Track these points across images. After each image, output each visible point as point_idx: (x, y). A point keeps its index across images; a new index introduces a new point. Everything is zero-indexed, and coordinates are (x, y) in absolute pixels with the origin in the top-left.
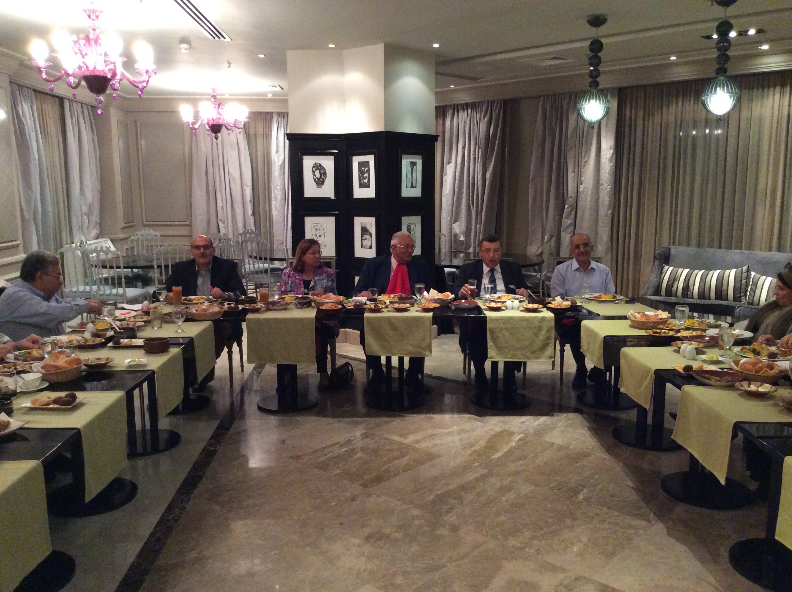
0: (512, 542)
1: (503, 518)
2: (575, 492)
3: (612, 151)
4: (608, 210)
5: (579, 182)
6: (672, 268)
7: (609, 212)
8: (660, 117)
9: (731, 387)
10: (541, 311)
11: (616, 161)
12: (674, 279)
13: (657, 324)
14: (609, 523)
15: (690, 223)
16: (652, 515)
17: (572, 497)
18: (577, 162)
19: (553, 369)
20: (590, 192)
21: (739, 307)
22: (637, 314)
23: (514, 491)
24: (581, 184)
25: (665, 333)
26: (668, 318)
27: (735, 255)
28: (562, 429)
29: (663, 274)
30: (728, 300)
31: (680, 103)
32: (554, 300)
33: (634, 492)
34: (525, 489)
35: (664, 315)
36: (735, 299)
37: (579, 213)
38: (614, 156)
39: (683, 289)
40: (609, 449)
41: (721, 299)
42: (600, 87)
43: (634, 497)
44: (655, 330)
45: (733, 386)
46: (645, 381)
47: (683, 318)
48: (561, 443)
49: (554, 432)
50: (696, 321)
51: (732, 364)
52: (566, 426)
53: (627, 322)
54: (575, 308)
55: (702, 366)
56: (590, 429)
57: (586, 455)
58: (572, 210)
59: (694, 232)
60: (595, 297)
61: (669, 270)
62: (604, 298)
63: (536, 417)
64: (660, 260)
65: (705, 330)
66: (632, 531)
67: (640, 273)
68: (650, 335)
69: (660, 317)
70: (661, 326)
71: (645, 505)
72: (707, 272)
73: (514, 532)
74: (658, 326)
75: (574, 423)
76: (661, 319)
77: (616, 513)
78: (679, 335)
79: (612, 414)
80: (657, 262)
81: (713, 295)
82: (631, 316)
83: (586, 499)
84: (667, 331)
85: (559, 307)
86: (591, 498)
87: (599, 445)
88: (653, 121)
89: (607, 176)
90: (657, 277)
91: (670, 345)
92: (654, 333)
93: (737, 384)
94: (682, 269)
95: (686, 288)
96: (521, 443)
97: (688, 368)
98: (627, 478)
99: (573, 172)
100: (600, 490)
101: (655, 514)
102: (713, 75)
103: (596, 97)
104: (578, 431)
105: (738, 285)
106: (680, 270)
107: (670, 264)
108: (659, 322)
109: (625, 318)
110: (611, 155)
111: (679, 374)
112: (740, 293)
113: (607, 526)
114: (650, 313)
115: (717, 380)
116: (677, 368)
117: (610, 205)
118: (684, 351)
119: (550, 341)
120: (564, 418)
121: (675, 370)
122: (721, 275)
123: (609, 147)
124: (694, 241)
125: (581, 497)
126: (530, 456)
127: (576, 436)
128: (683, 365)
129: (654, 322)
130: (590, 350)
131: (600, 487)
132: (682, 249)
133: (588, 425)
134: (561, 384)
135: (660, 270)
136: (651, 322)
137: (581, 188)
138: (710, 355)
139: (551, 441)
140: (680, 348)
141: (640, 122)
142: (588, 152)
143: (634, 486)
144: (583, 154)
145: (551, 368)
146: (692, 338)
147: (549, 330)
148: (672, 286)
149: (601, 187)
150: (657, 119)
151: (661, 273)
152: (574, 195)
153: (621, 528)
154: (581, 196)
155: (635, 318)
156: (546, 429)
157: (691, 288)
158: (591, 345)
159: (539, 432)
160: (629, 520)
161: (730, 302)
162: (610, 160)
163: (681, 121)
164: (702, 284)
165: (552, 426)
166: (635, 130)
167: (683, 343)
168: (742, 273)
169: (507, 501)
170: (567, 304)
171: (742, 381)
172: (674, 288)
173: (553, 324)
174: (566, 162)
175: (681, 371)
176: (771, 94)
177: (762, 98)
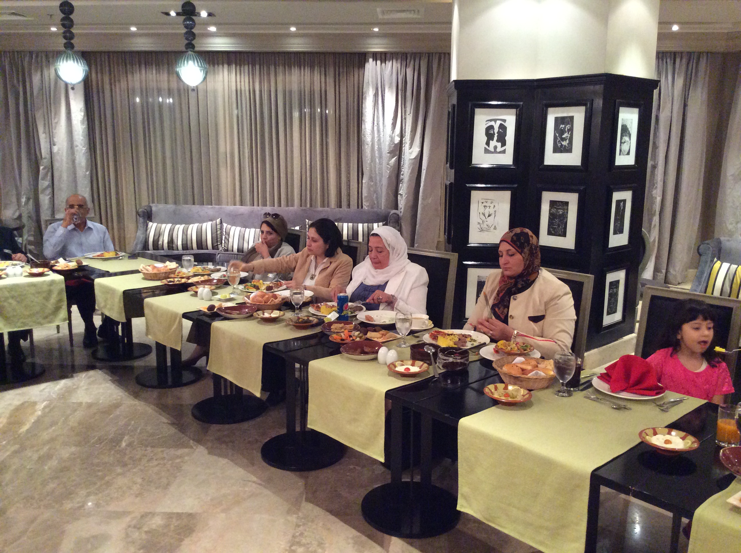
0: (68, 505)
1: (52, 486)
2: (116, 441)
3: (82, 114)
4: (87, 171)
5: (52, 143)
6: (156, 224)
7: (88, 173)
8: (126, 83)
9: (250, 317)
10: (48, 275)
11: (88, 124)
12: (158, 235)
13: (167, 275)
14: (156, 460)
15: (165, 182)
16: (191, 441)
17: (116, 446)
18: (47, 123)
19: (58, 332)
20: (65, 154)
21: (219, 254)
22: (148, 267)
23: (54, 457)
24: (54, 145)
25: (178, 281)
26: (178, 267)
27: (208, 210)
28: (86, 387)
29: (149, 230)
30: (208, 249)
31: (143, 72)
32: (57, 262)
33: (170, 427)
34: (66, 453)
35: (172, 265)
36: (213, 248)
37: (56, 174)
38: (86, 118)
39: (168, 243)
40: (136, 395)
41: (202, 249)
42: (75, 49)
43: (173, 430)
44: (169, 280)
45: (252, 316)
46: (174, 325)
47: (190, 266)
48: (89, 401)
49: (79, 392)
50: (199, 269)
51: (246, 298)
52: (90, 384)
53: (141, 275)
54: (81, 268)
55: (221, 304)
56: (113, 381)
57: (117, 406)
58: (48, 171)
59: (170, 191)
60: (98, 256)
61: (153, 226)
62: (107, 255)
63: (55, 382)
64: (143, 217)
65: (209, 275)
66: (178, 461)
67: (124, 230)
68: (165, 284)
69: (169, 267)
70: (172, 276)
71: (183, 435)
72: (187, 226)
73: (68, 495)
74: (170, 276)
75: (96, 380)
76: (171, 269)
77: (160, 450)
78: (190, 281)
79: (128, 363)
80: (141, 220)
81: (195, 245)
82: (143, 269)
83: (130, 445)
84: (180, 279)
85: (67, 269)
86: (134, 442)
87: (126, 394)
88: (120, 87)
89: (82, 138)
90: (143, 234)
91: (187, 291)
92: (168, 282)
93: (255, 313)
94: (165, 225)
95: (171, 241)
96: (47, 410)
97: (211, 308)
98: (161, 417)
99: (44, 132)
100: (140, 433)
101: (194, 440)
102: (184, 49)
103: (74, 60)
104: (103, 386)
105: (214, 235)
106: (164, 226)
107: (153, 220)
108: (170, 272)
109: (137, 272)
110: (82, 117)
111: (204, 314)
112: (217, 242)
113: (155, 463)
114: (159, 265)
115: (238, 314)
116: (201, 309)
117: (87, 165)
118: (202, 294)
119: (62, 303)
120: (85, 377)
121: (200, 310)
122: (200, 227)
123: (79, 110)
124: (171, 199)
125: (124, 444)
126: (61, 420)
127: (101, 391)
128: (207, 306)
129: (166, 273)
130: (108, 306)
131: (139, 431)
132: (161, 206)
133: (110, 378)
134: (72, 345)
135: (145, 227)
136: (163, 273)
137: (55, 149)
138: (224, 295)
139: (79, 401)
140: (196, 292)
141: (107, 87)
142: (57, 113)
143: (169, 422)
144: (53, 114)
145: (56, 332)
146: (204, 282)
147: (60, 293)
148: (158, 241)
149: (76, 149)
150: (123, 84)
151: (147, 230)
152: (48, 156)
153: (168, 460)
154: (57, 158)
155: (147, 270)
156: (69, 392)
157: (175, 241)
158: (109, 302)
159: (64, 396)
160: (172, 452)
161: (210, 251)
162: (82, 123)
163: (146, 89)
164: (185, 237)
165: (75, 387)
166: (103, 93)
167: (197, 288)
168: (216, 225)
169: (49, 468)
170: (73, 265)
171: (257, 311)
172: (160, 242)
173: (63, 286)
174: (35, 122)
175: (206, 310)
176: (221, 70)
177: (214, 73)
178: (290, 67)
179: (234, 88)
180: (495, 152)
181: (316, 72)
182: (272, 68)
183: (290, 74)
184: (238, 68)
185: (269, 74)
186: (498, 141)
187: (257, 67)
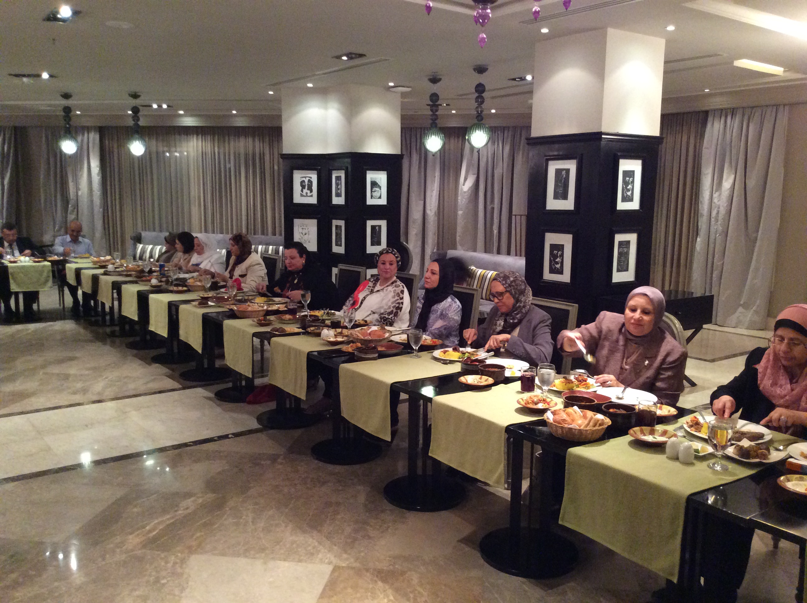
3: (98, 169)
5: (78, 189)
6: (142, 245)
10: (43, 262)
12: (143, 252)
20: (86, 195)
29: (137, 249)
32: (50, 256)
37: (80, 210)
58: (74, 208)
61: (140, 246)
64: (135, 240)
80: (133, 242)
85: (55, 260)
89: (97, 185)
90: (133, 252)
94: (148, 246)
99: (73, 182)
107: (141, 243)
117: (101, 205)
123: (96, 166)
124: (157, 228)
132: (147, 233)
135: (135, 247)
137: (80, 193)
141: (116, 150)
142: (82, 168)
144: (79, 169)
147: (46, 271)
149: (93, 193)
151: (135, 249)
152: (75, 198)
154: (80, 199)
162: (98, 175)
173: (49, 268)
174: (66, 174)
176: (192, 139)
177: (187, 141)
178: (239, 137)
179: (200, 151)
180: (307, 196)
181: (256, 140)
182: (227, 138)
183: (239, 141)
184: (203, 138)
185: (224, 141)
186: (308, 189)
187: (216, 137)
